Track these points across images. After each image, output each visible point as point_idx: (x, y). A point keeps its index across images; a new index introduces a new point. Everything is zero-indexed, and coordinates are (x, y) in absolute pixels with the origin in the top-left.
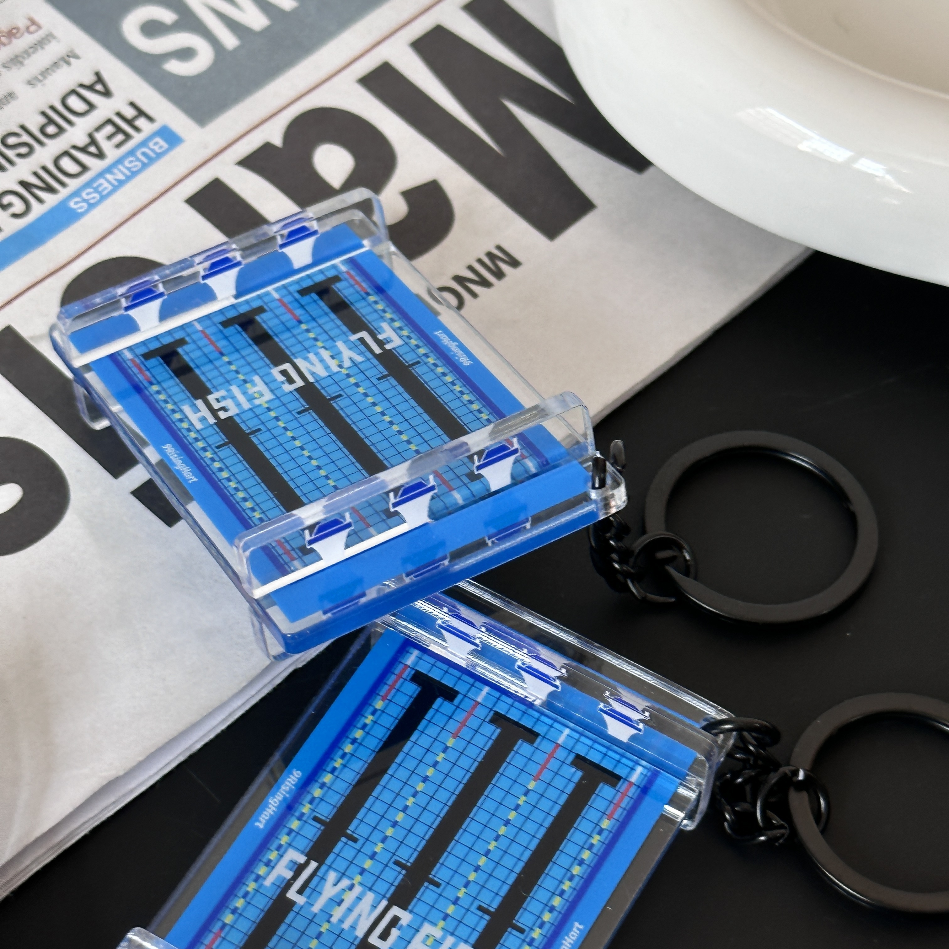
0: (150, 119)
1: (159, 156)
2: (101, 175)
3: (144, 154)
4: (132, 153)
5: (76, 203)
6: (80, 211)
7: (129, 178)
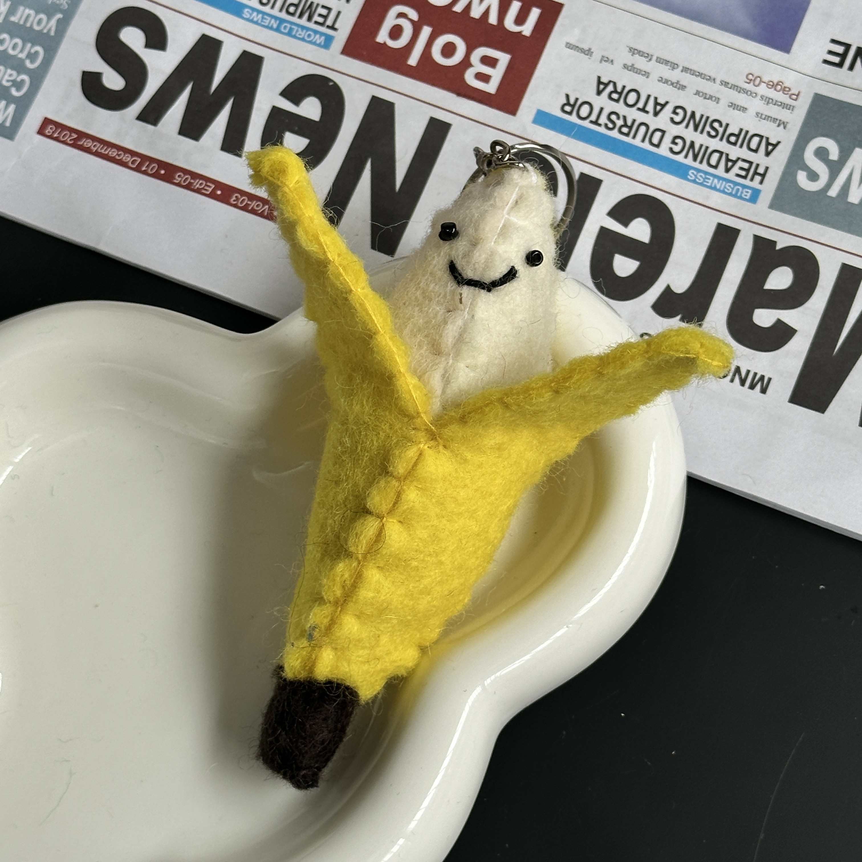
0: (761, 182)
1: (741, 198)
2: (715, 176)
3: (738, 189)
4: (736, 184)
5: (693, 173)
6: (689, 177)
7: (719, 190)
